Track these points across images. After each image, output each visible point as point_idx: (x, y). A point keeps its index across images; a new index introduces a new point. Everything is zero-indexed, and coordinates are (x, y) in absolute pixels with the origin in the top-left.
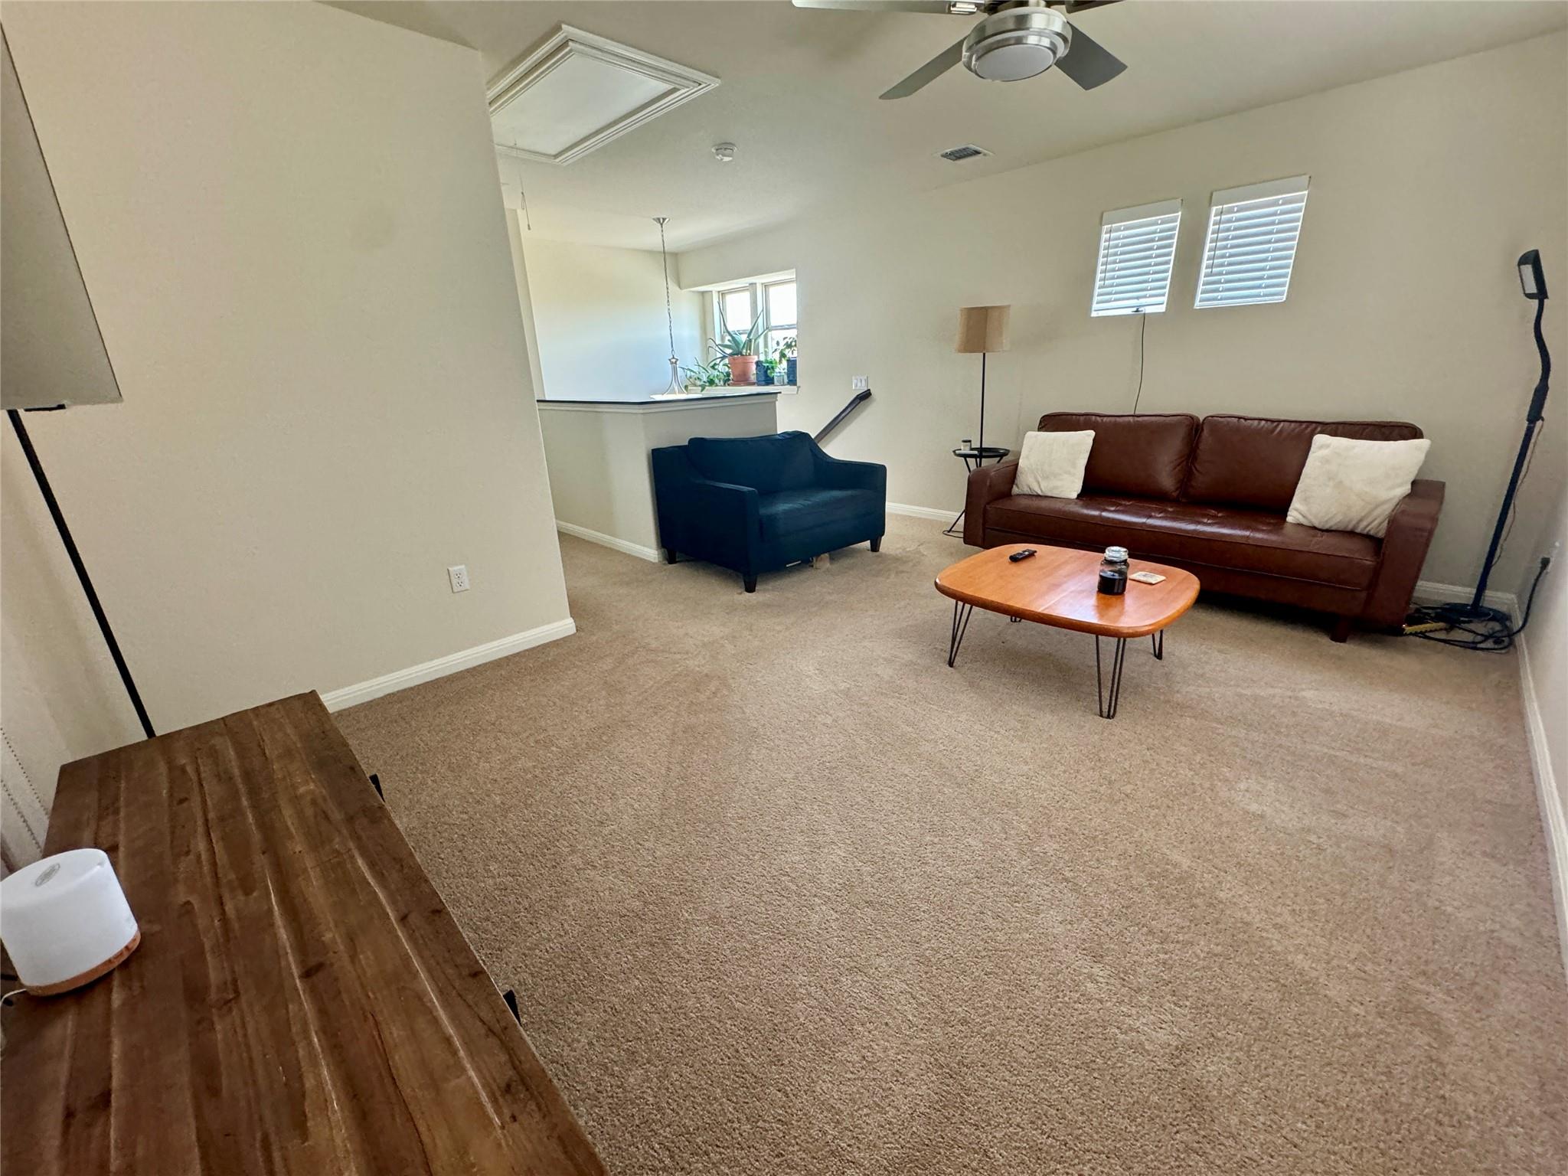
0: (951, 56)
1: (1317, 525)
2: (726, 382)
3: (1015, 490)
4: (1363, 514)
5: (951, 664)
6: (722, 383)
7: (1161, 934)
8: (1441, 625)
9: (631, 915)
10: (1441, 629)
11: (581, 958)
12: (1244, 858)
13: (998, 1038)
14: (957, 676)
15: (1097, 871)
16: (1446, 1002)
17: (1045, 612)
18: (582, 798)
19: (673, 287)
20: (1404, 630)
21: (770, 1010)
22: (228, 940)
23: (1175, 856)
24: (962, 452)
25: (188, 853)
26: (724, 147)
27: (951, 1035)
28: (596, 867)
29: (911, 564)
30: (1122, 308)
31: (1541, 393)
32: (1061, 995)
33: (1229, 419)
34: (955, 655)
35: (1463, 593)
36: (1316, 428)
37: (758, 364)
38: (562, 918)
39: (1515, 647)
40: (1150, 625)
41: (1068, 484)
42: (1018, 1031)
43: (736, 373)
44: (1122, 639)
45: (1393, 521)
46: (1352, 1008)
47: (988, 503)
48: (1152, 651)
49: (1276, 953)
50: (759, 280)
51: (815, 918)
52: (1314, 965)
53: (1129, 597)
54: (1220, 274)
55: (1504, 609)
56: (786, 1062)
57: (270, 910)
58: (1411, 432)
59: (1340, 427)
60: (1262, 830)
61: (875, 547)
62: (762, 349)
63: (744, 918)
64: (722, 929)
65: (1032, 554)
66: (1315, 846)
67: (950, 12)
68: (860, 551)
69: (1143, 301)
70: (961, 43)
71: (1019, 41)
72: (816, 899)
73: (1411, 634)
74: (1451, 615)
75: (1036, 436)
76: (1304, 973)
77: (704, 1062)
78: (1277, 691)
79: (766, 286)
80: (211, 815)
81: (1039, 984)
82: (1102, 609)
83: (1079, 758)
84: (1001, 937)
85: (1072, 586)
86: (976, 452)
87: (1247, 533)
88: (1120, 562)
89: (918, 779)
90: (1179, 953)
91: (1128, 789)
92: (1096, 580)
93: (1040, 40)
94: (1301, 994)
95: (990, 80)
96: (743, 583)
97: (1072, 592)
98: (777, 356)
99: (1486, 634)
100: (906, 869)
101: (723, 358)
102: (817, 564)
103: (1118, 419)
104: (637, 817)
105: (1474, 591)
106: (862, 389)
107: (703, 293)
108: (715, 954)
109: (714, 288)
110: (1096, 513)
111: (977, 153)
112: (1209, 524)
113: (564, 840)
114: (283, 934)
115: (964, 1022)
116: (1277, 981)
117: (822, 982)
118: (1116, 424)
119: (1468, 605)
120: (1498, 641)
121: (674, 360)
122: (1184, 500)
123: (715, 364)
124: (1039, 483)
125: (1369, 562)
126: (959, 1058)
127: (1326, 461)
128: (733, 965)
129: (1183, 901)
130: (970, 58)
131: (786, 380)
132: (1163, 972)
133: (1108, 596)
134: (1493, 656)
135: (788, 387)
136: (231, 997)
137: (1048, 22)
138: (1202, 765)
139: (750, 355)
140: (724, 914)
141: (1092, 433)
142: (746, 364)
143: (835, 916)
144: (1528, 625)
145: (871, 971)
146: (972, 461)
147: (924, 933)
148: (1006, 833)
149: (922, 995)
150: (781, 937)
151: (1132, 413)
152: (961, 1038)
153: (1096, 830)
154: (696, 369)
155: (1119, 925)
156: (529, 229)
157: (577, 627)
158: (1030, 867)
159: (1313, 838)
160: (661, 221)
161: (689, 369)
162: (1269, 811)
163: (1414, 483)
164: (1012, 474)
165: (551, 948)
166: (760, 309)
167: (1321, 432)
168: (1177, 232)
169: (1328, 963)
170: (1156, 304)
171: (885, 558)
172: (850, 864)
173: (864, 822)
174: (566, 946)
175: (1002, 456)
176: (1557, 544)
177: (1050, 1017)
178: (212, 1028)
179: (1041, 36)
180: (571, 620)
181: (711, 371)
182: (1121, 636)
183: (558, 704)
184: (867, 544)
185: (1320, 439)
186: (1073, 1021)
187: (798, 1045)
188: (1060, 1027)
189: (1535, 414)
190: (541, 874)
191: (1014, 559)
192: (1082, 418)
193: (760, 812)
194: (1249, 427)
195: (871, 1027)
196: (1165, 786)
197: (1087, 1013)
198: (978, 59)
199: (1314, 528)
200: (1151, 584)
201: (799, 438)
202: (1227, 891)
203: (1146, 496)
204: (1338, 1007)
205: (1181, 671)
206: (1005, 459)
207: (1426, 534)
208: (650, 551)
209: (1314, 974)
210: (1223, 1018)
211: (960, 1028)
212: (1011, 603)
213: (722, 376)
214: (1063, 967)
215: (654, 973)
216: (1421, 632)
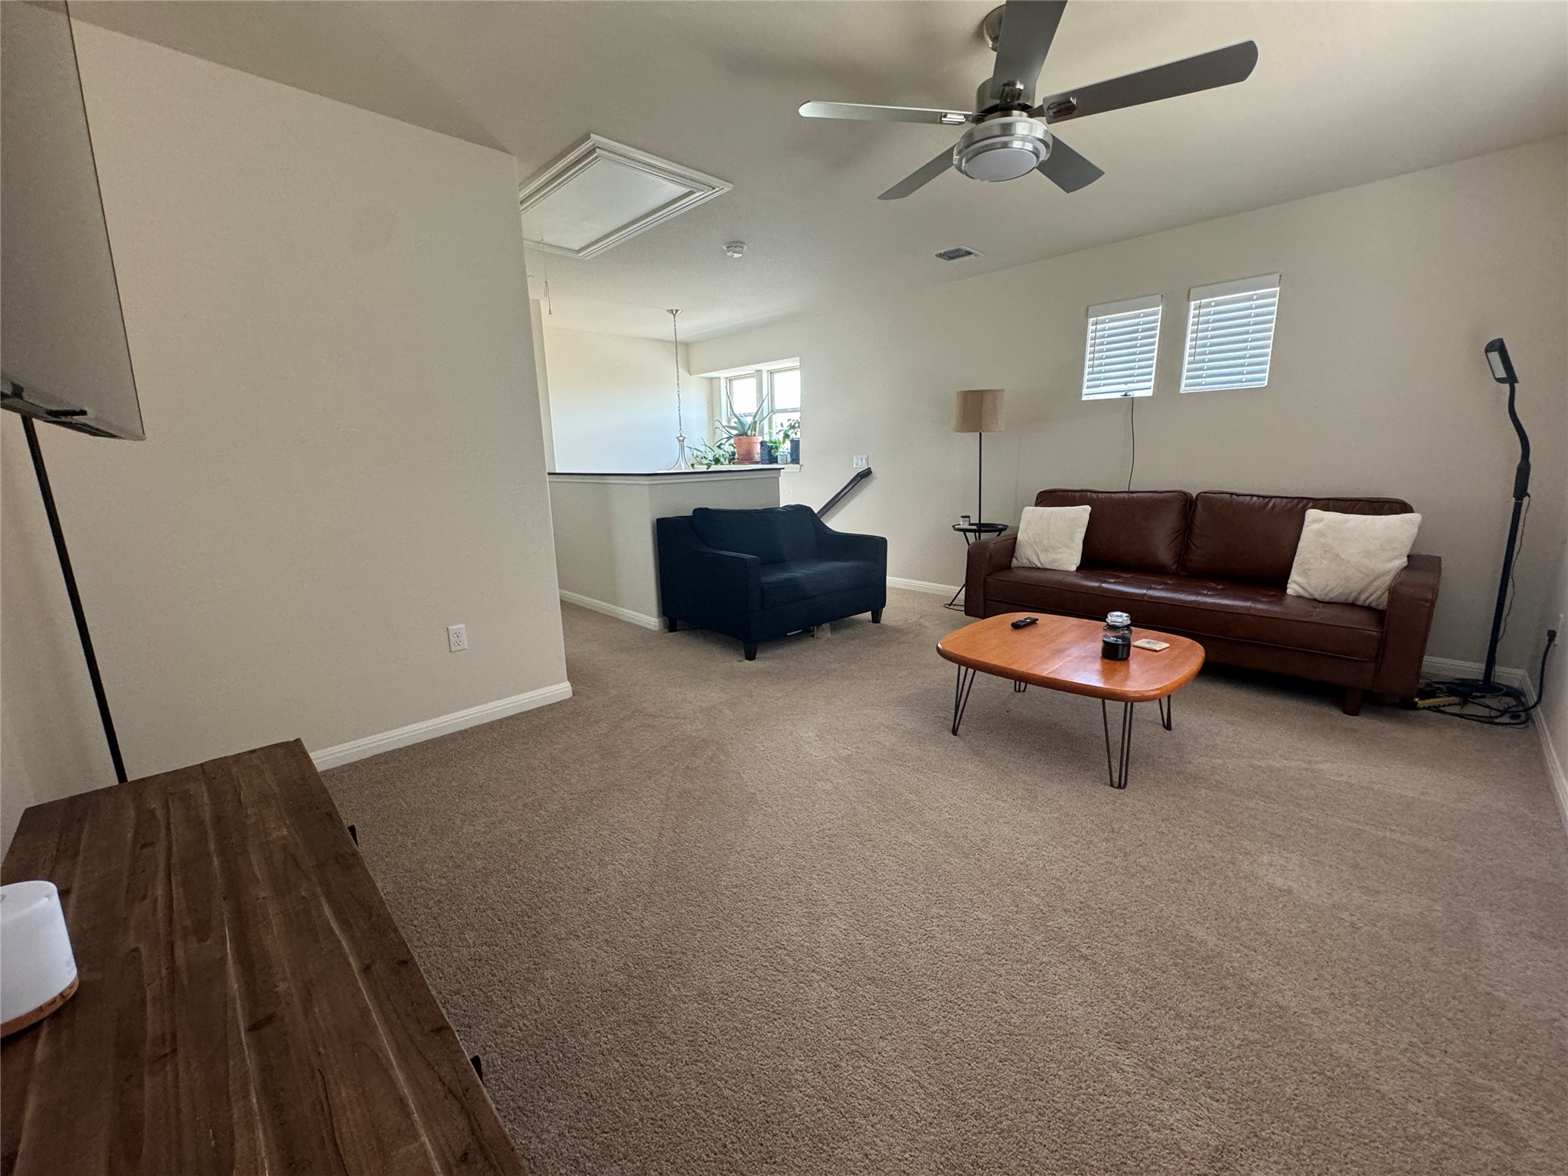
0: (943, 161)
1: (1317, 596)
2: (731, 460)
3: (1015, 563)
4: (1362, 586)
5: (955, 732)
6: (727, 461)
7: (1190, 1018)
8: (1453, 699)
9: (614, 989)
10: (1455, 704)
11: (557, 1037)
12: (1273, 936)
13: (1016, 1134)
14: (961, 744)
15: (1117, 949)
16: (1512, 1100)
17: (1050, 676)
18: (568, 864)
19: (683, 373)
20: (1416, 703)
21: (762, 1098)
22: (172, 991)
23: (1200, 933)
24: (961, 527)
25: (144, 898)
26: (735, 245)
27: (963, 1131)
28: (579, 936)
29: (911, 636)
30: (1111, 392)
31: (1523, 472)
32: (1083, 1085)
33: (1222, 495)
34: (958, 726)
35: (1473, 669)
36: (1307, 505)
37: (762, 444)
38: (539, 992)
39: (1533, 722)
40: (1157, 689)
41: (1068, 557)
42: (1039, 1126)
43: (741, 452)
44: (1129, 704)
45: (1393, 591)
46: (1410, 1106)
47: (988, 575)
48: (1161, 723)
49: (1318, 1041)
50: (765, 367)
51: (814, 995)
52: (1361, 1056)
53: (1134, 665)
54: (1203, 361)
55: (1516, 685)
56: (779, 1159)
57: (223, 960)
58: (1402, 507)
59: (1331, 502)
60: (1290, 906)
61: (876, 619)
62: (766, 430)
63: (736, 995)
64: (712, 1006)
65: (1034, 622)
66: (1348, 924)
67: (941, 122)
68: (861, 622)
69: (1131, 386)
70: (953, 148)
71: (1005, 145)
72: (814, 975)
73: (1424, 708)
74: (1464, 690)
75: (1033, 511)
76: (1352, 1064)
77: (687, 1158)
78: (1294, 763)
79: (771, 373)
80: (175, 860)
81: (1059, 1073)
82: (1106, 674)
83: (1091, 828)
84: (1016, 1020)
85: (1075, 652)
86: (975, 527)
87: (1248, 604)
88: (1123, 627)
89: (923, 849)
90: (1212, 1039)
91: (1144, 861)
92: (1100, 646)
93: (1023, 145)
94: (1351, 1088)
95: (978, 181)
96: (743, 652)
97: (1076, 658)
98: (781, 436)
99: (1502, 709)
100: (911, 943)
101: (729, 438)
102: (817, 634)
103: (1113, 495)
104: (625, 884)
105: (1483, 666)
106: (863, 467)
107: (711, 379)
108: (703, 1035)
109: (723, 374)
110: (1096, 584)
111: (969, 253)
112: (1210, 596)
113: (547, 907)
114: (234, 985)
115: (977, 1115)
116: (1322, 1073)
117: (820, 1068)
118: (1111, 499)
119: (1479, 681)
120: (1515, 716)
121: (681, 438)
122: (1182, 573)
123: (721, 444)
124: (1038, 556)
125: (1373, 631)
126: (973, 1157)
127: (1320, 534)
128: (723, 1046)
129: (1211, 983)
130: (960, 161)
131: (789, 460)
132: (1196, 1060)
133: (1113, 662)
134: (1509, 730)
135: (791, 465)
136: (168, 1051)
137: (1031, 129)
138: (1222, 837)
139: (754, 435)
140: (715, 990)
141: (1088, 508)
142: (751, 444)
143: (835, 993)
144: (1543, 698)
145: (874, 1056)
146: (971, 536)
147: (931, 1014)
148: (1017, 906)
149: (930, 1084)
150: (776, 1016)
151: (1127, 490)
152: (974, 1134)
153: (1113, 905)
154: (702, 448)
155: (1144, 1008)
156: (550, 313)
157: (573, 691)
158: (1045, 943)
159: (1345, 915)
160: (674, 313)
161: (695, 449)
162: (1295, 887)
163: (1408, 556)
164: (1011, 546)
165: (524, 1025)
166: (765, 393)
167: (1313, 507)
168: (1159, 324)
169: (1376, 1054)
170: (1144, 389)
171: (886, 629)
172: (851, 938)
173: (866, 893)
174: (542, 1024)
175: (1000, 531)
176: (1562, 616)
177: (1074, 1110)
178: (141, 1086)
179: (1025, 141)
180: (568, 684)
181: (717, 450)
182: (1128, 700)
183: (549, 767)
184: (868, 615)
185: (1312, 514)
186: (1099, 1115)
187: (792, 1140)
188: (1084, 1123)
189: (1521, 490)
190: (520, 944)
191: (1016, 626)
192: (1077, 494)
193: (756, 881)
194: (1243, 502)
195: (874, 1120)
196: (1184, 859)
197: (1114, 1107)
198: (966, 163)
199: (1315, 600)
200: (1155, 651)
201: (801, 512)
202: (1258, 972)
203: (1146, 569)
204: (1394, 1104)
205: (1191, 743)
206: (1003, 533)
207: (1428, 605)
208: (650, 619)
209: (1363, 1066)
210: (1266, 1115)
211: (974, 1122)
212: (1014, 667)
213: (727, 455)
214: (1084, 1053)
215: (636, 1055)
216: (1435, 707)
